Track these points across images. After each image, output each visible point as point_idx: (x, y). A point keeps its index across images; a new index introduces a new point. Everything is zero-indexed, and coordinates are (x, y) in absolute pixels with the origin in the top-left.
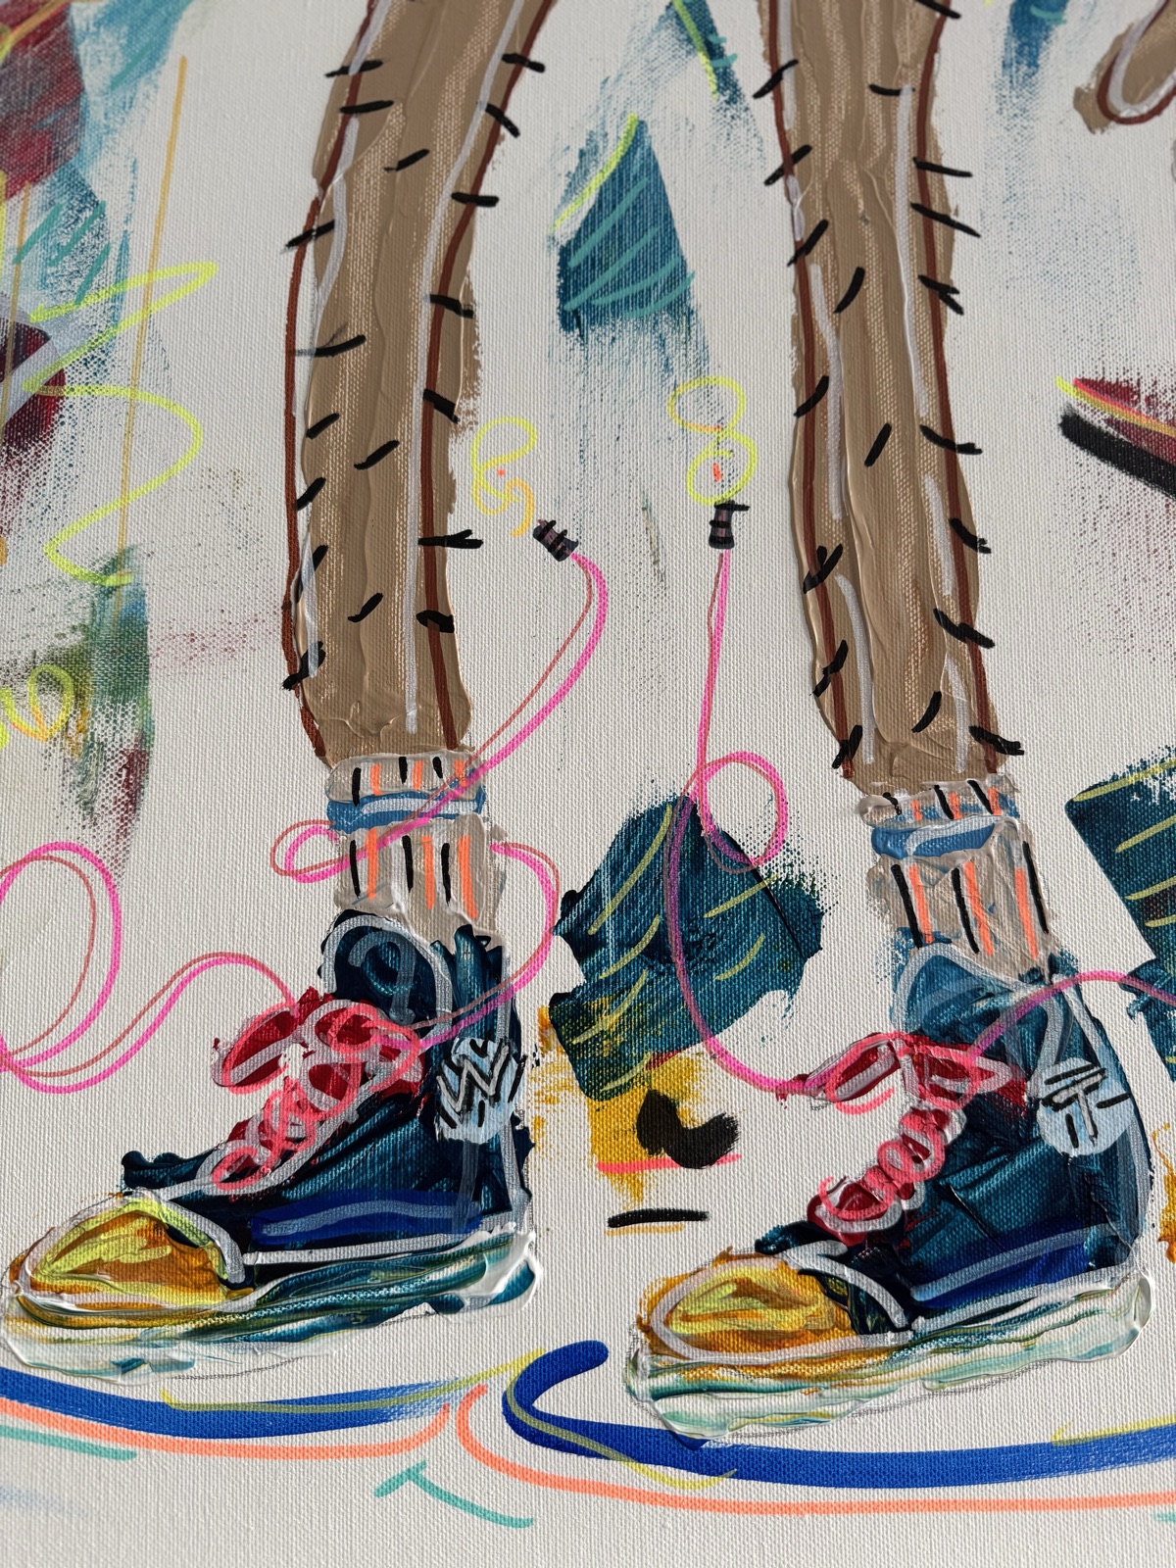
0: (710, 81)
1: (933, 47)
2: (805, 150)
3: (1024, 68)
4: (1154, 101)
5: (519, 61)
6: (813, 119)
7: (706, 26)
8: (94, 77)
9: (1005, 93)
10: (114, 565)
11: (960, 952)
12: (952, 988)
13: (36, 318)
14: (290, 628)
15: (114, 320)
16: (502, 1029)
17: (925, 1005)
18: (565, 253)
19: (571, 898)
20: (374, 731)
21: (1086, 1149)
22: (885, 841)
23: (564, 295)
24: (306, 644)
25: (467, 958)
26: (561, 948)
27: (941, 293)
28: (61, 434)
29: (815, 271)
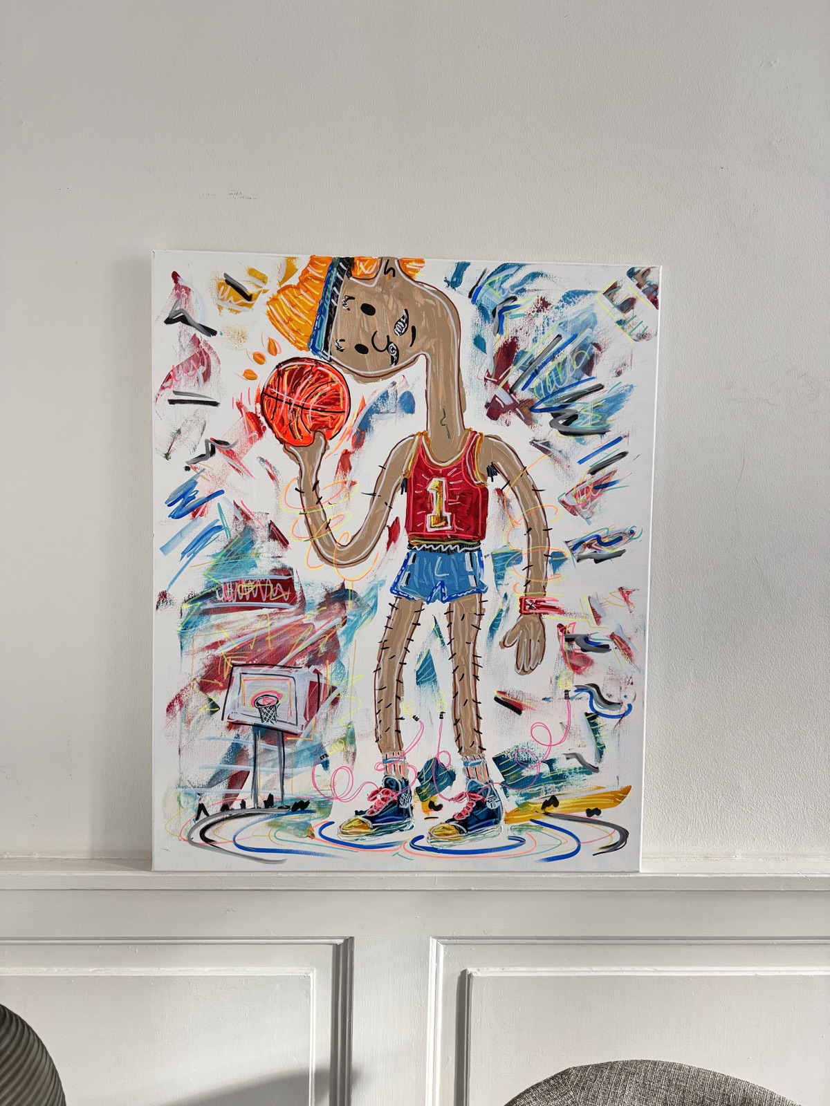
0: (440, 642)
1: (477, 635)
2: (455, 654)
3: (491, 638)
4: (512, 643)
5: (409, 639)
6: (457, 648)
7: (440, 633)
8: (341, 644)
9: (488, 643)
10: (349, 724)
11: (476, 780)
12: (474, 785)
13: (335, 685)
14: (376, 733)
15: (347, 685)
16: (409, 792)
17: (470, 788)
18: (417, 672)
19: (419, 773)
20: (389, 748)
21: (493, 808)
22: (465, 764)
23: (417, 680)
24: (379, 736)
25: (403, 782)
26: (417, 780)
27: (476, 677)
28: (340, 703)
29: (456, 674)
